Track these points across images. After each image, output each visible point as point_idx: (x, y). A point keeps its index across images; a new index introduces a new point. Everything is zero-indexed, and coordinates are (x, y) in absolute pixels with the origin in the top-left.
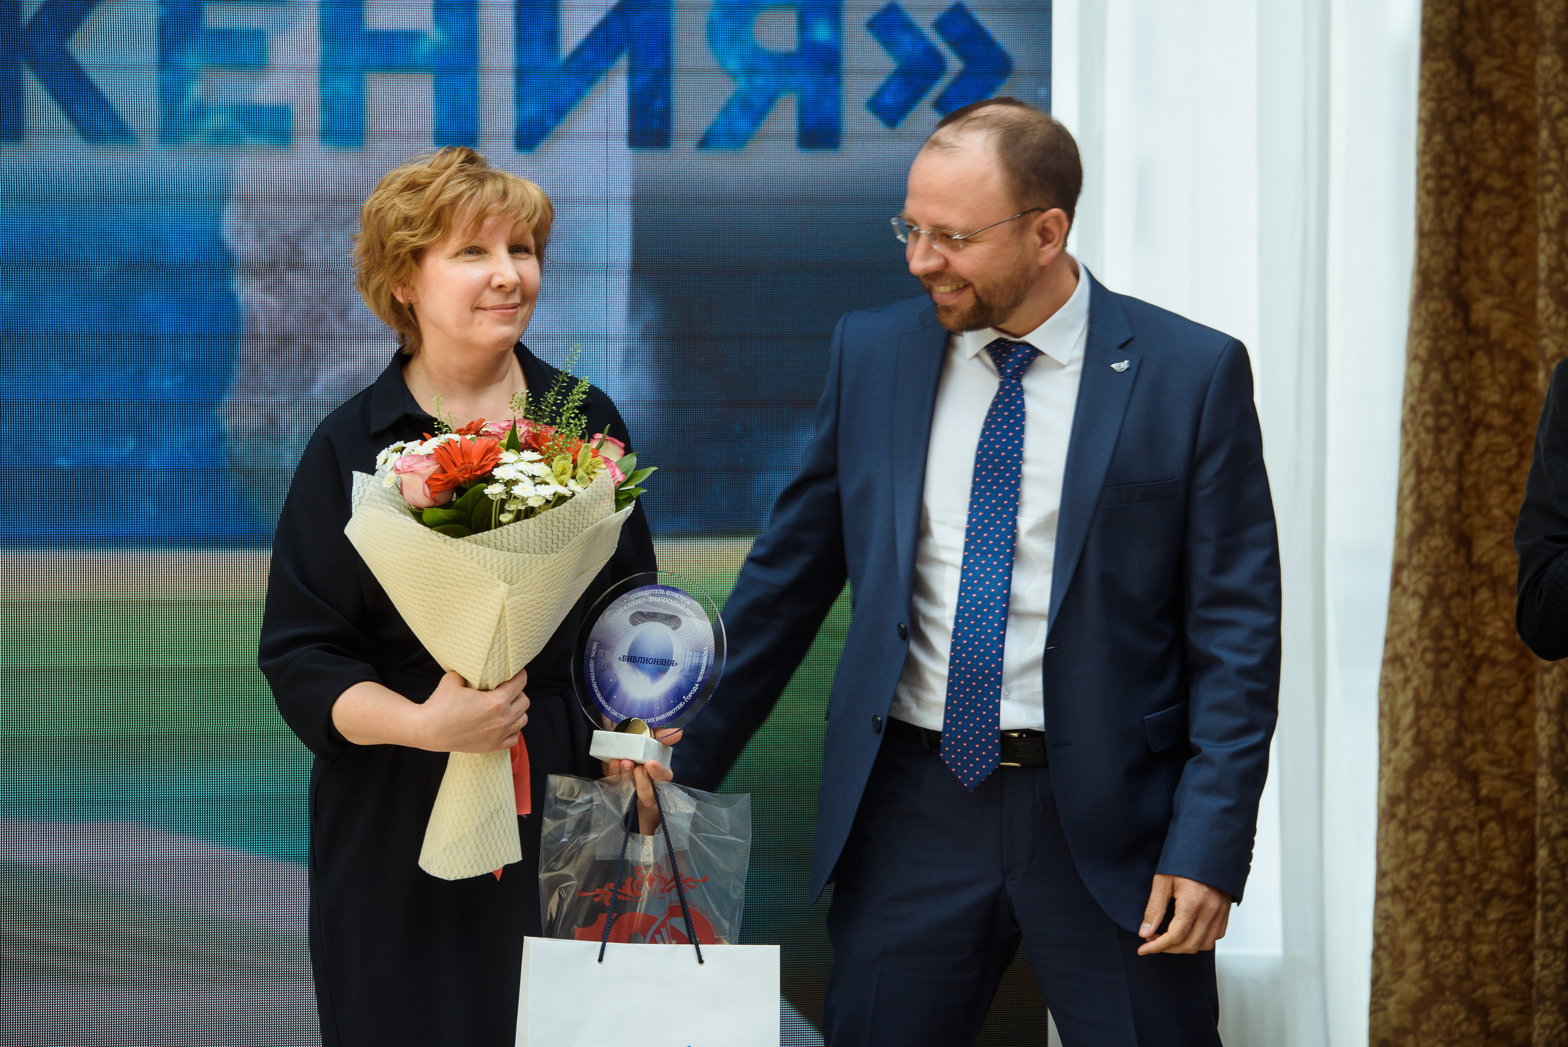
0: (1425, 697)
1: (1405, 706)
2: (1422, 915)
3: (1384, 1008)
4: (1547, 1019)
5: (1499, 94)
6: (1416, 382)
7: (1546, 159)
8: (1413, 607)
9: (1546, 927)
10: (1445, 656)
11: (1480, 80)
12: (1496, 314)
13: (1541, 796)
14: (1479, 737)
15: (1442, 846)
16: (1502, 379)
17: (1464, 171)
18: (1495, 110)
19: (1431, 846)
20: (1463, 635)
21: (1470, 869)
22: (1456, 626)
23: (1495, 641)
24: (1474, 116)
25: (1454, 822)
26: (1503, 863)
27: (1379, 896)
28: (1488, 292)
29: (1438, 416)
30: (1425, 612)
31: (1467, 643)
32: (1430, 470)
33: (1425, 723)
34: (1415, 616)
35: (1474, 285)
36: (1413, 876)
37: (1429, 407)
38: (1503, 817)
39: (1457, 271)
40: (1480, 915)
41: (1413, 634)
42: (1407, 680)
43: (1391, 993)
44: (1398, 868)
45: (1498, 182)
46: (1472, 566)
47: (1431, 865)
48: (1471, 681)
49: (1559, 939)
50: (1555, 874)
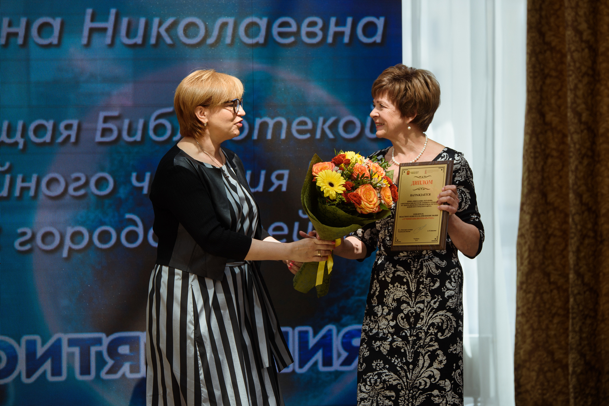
0: (532, 248)
1: (525, 251)
2: (531, 322)
3: (519, 353)
4: (573, 356)
5: (553, 44)
6: (528, 141)
7: (570, 65)
8: (527, 218)
9: (573, 325)
10: (539, 234)
11: (547, 39)
12: (554, 118)
13: (571, 281)
14: (550, 261)
15: (538, 298)
16: (556, 140)
17: (542, 70)
18: (552, 49)
19: (534, 298)
20: (544, 227)
21: (547, 306)
22: (542, 224)
23: (555, 229)
24: (545, 51)
25: (542, 290)
26: (559, 304)
27: (517, 316)
28: (551, 111)
29: (535, 153)
30: (532, 219)
31: (546, 230)
32: (533, 171)
33: (532, 257)
34: (528, 221)
35: (547, 108)
36: (529, 309)
37: (532, 150)
38: (558, 288)
39: (541, 104)
40: (551, 321)
41: (527, 227)
42: (526, 243)
43: (521, 348)
44: (523, 306)
45: (554, 74)
46: (547, 203)
47: (534, 305)
48: (547, 242)
49: (577, 329)
50: (576, 307)
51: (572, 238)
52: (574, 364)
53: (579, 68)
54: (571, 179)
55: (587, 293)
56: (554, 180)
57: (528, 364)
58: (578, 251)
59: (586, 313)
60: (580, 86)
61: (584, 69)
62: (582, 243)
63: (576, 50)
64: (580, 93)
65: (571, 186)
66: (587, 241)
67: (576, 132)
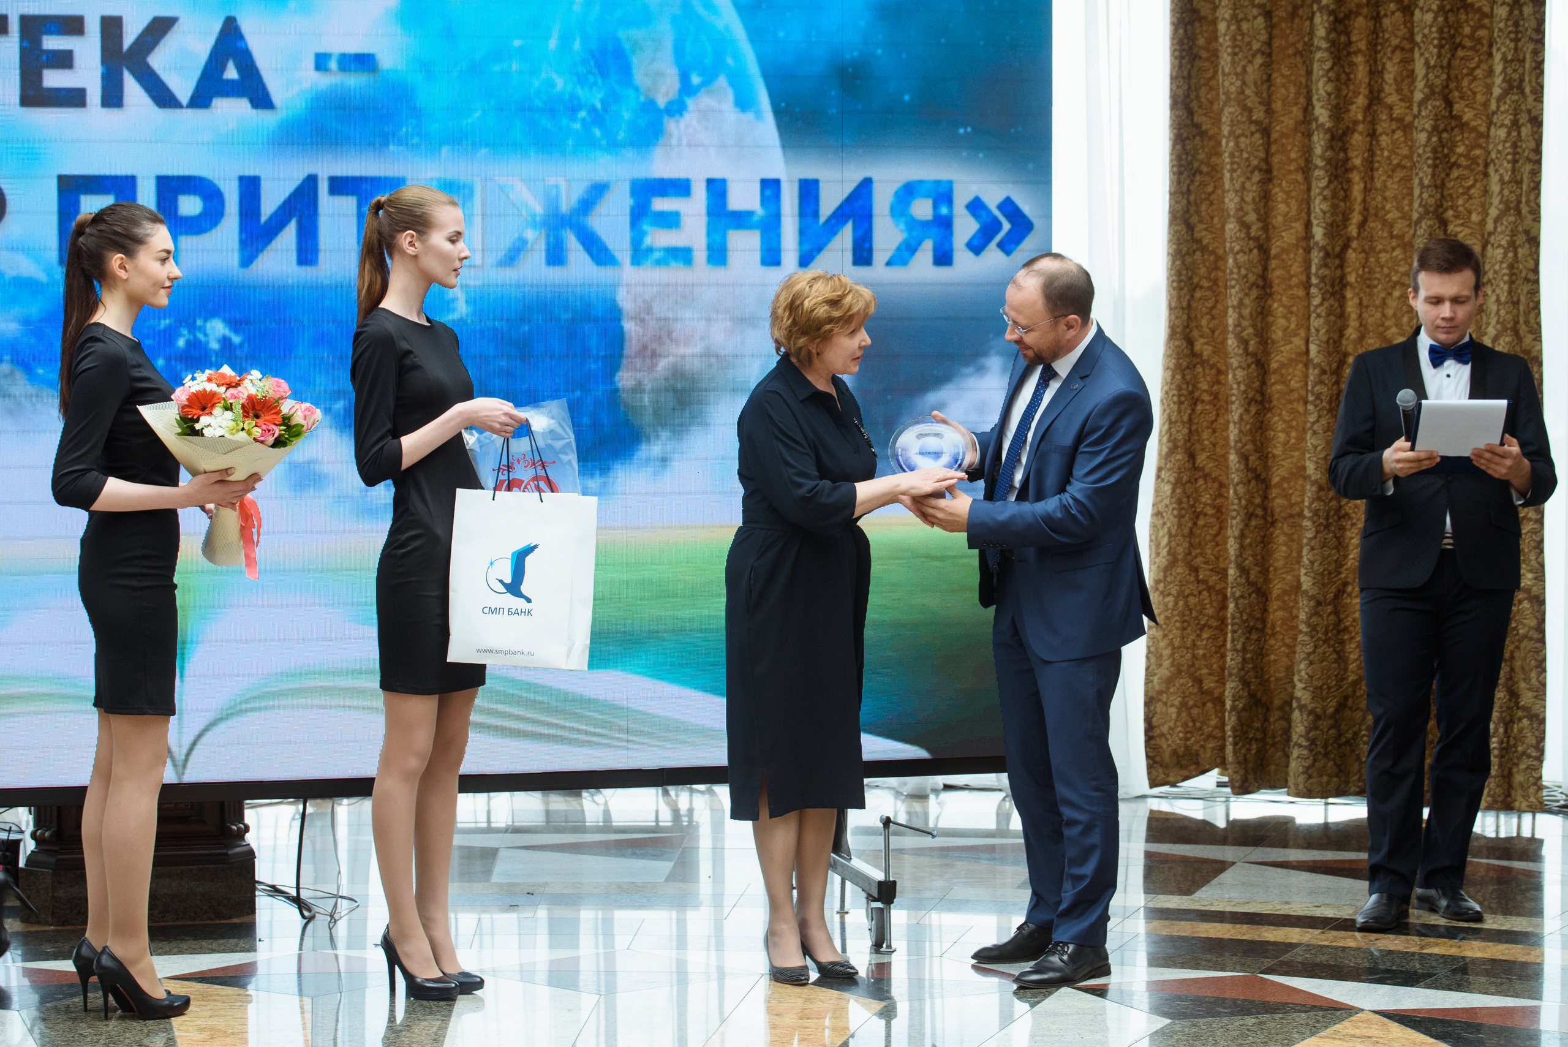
0: (1173, 532)
1: (1163, 536)
2: (1171, 637)
3: (1152, 681)
4: (1233, 685)
5: (1205, 242)
6: (1169, 380)
7: (1231, 273)
8: (1167, 488)
9: (1232, 641)
10: (1183, 512)
11: (1197, 235)
12: (1206, 347)
13: (1230, 579)
14: (1198, 551)
15: (1181, 603)
16: (1208, 378)
17: (1190, 278)
18: (1204, 249)
19: (1176, 603)
20: (1191, 502)
21: (1194, 614)
22: (1188, 497)
23: (1206, 504)
24: (1194, 252)
25: (1187, 592)
26: (1210, 611)
28: (1201, 336)
29: (1180, 396)
30: (1174, 491)
31: (1193, 506)
32: (1176, 422)
33: (1173, 544)
34: (1169, 493)
35: (1195, 333)
36: (1167, 618)
37: (1175, 392)
38: (1209, 589)
39: (1188, 326)
40: (1199, 636)
41: (1167, 501)
42: (1164, 524)
43: (1156, 674)
45: (1205, 284)
46: (1195, 468)
47: (1176, 612)
48: (1195, 524)
49: (1239, 647)
50: (1238, 615)
51: (1234, 518)
52: (1234, 696)
53: (1246, 276)
54: (1233, 433)
55: (1254, 595)
56: (1205, 435)
57: (1164, 697)
58: (1242, 536)
59: (1252, 624)
60: (1247, 301)
61: (1252, 278)
62: (1247, 525)
63: (1241, 251)
64: (1246, 312)
65: (1232, 444)
66: (1253, 523)
67: (1240, 367)
